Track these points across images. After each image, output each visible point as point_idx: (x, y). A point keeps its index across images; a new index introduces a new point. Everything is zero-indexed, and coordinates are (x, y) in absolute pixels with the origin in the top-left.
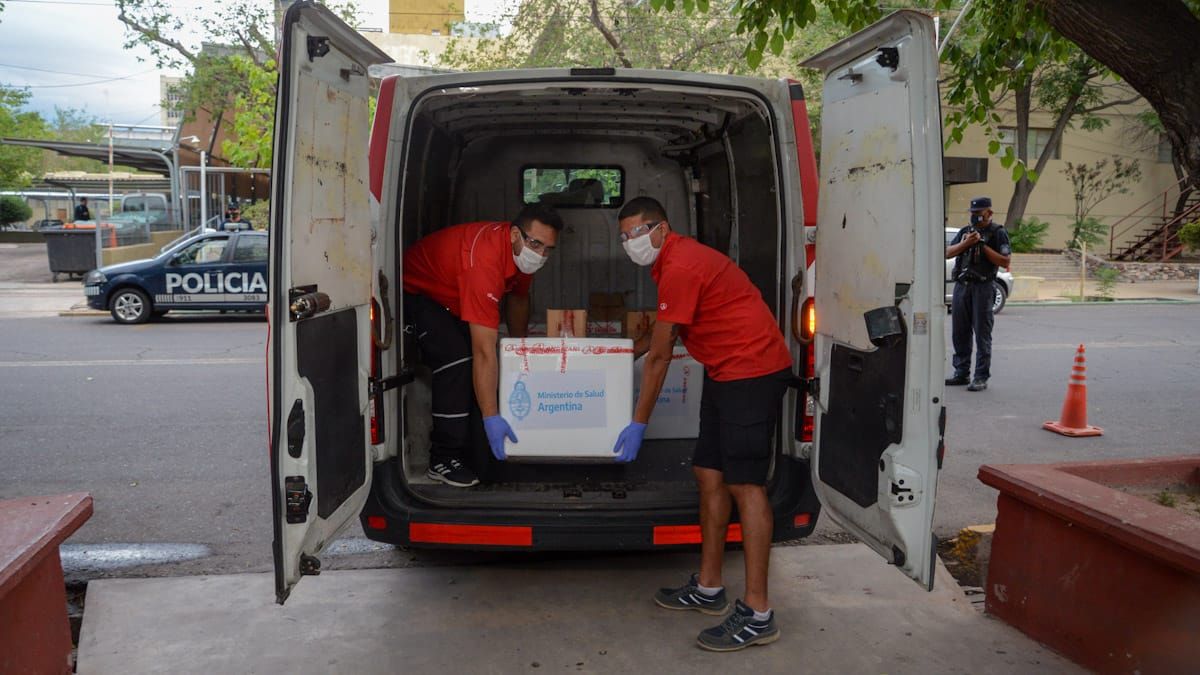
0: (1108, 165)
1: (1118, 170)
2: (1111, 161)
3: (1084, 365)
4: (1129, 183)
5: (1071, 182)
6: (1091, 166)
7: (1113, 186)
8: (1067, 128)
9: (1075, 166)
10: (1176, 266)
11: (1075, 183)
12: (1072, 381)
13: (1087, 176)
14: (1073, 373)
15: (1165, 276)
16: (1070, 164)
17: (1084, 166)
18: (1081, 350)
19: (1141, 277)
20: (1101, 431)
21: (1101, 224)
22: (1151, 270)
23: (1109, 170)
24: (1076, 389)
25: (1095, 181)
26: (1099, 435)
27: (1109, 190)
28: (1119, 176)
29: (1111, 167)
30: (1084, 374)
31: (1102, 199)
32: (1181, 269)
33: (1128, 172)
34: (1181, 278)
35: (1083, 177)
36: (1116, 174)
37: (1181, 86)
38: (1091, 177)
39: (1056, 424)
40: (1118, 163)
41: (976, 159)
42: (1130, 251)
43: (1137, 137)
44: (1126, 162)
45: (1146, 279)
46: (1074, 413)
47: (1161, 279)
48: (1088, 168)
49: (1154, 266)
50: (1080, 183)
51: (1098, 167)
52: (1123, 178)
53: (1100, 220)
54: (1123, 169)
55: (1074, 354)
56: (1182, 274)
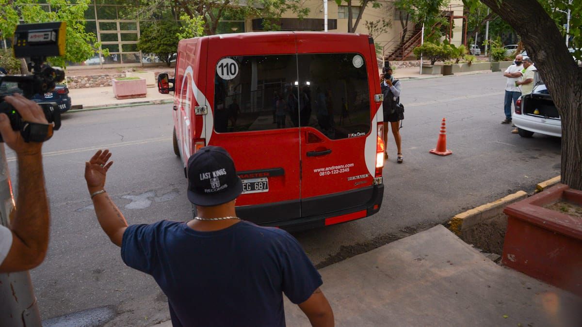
0: (380, 22)
1: (384, 24)
2: (382, 20)
3: (445, 126)
4: (388, 29)
5: (367, 29)
6: (375, 22)
7: (382, 30)
8: (366, 7)
9: (369, 22)
10: (408, 62)
11: (369, 29)
12: (440, 133)
13: (374, 26)
14: (441, 129)
15: (405, 66)
16: (367, 22)
17: (373, 22)
18: (444, 120)
19: (397, 67)
20: (451, 152)
21: (380, 46)
22: (400, 64)
23: (380, 25)
24: (442, 136)
25: (376, 28)
26: (451, 154)
27: (381, 32)
28: (384, 26)
29: (381, 22)
30: (445, 130)
31: (378, 35)
32: (410, 63)
33: (387, 24)
34: (410, 67)
35: (372, 27)
36: (383, 25)
37: (536, 29)
38: (375, 27)
39: (434, 150)
40: (384, 21)
41: (332, 20)
42: (390, 56)
43: (389, 10)
44: (387, 21)
45: (399, 68)
46: (442, 146)
47: (403, 67)
48: (374, 23)
49: (401, 63)
50: (371, 28)
51: (377, 23)
52: (386, 27)
53: (380, 44)
54: (386, 23)
55: (441, 122)
56: (410, 65)
